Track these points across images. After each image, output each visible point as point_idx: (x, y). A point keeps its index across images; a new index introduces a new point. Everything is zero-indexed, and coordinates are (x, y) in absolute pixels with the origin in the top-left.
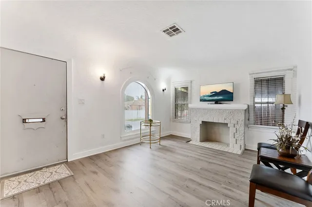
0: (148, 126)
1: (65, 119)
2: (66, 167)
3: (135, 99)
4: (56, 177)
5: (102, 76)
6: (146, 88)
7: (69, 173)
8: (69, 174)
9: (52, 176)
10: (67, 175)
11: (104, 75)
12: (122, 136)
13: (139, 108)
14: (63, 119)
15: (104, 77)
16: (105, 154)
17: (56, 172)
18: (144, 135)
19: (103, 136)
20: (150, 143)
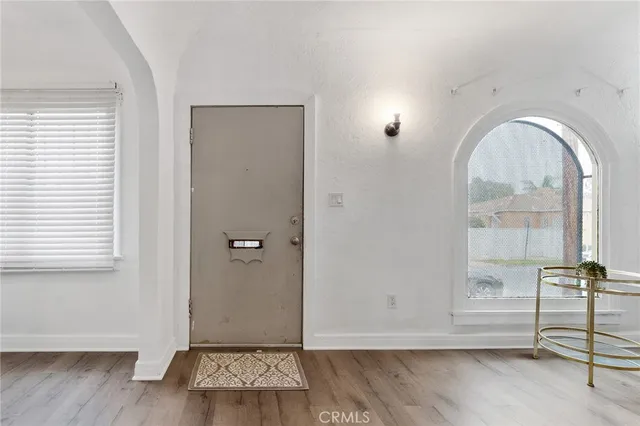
0: (578, 287)
1: (298, 244)
2: (296, 361)
3: (519, 190)
4: (274, 382)
5: (390, 121)
6: (570, 138)
7: (299, 380)
8: (298, 383)
9: (268, 374)
10: (295, 385)
11: (397, 117)
12: (455, 311)
13: (536, 220)
14: (294, 243)
15: (397, 125)
16: (398, 355)
17: (276, 367)
18: (556, 322)
19: (392, 301)
20: (591, 364)
